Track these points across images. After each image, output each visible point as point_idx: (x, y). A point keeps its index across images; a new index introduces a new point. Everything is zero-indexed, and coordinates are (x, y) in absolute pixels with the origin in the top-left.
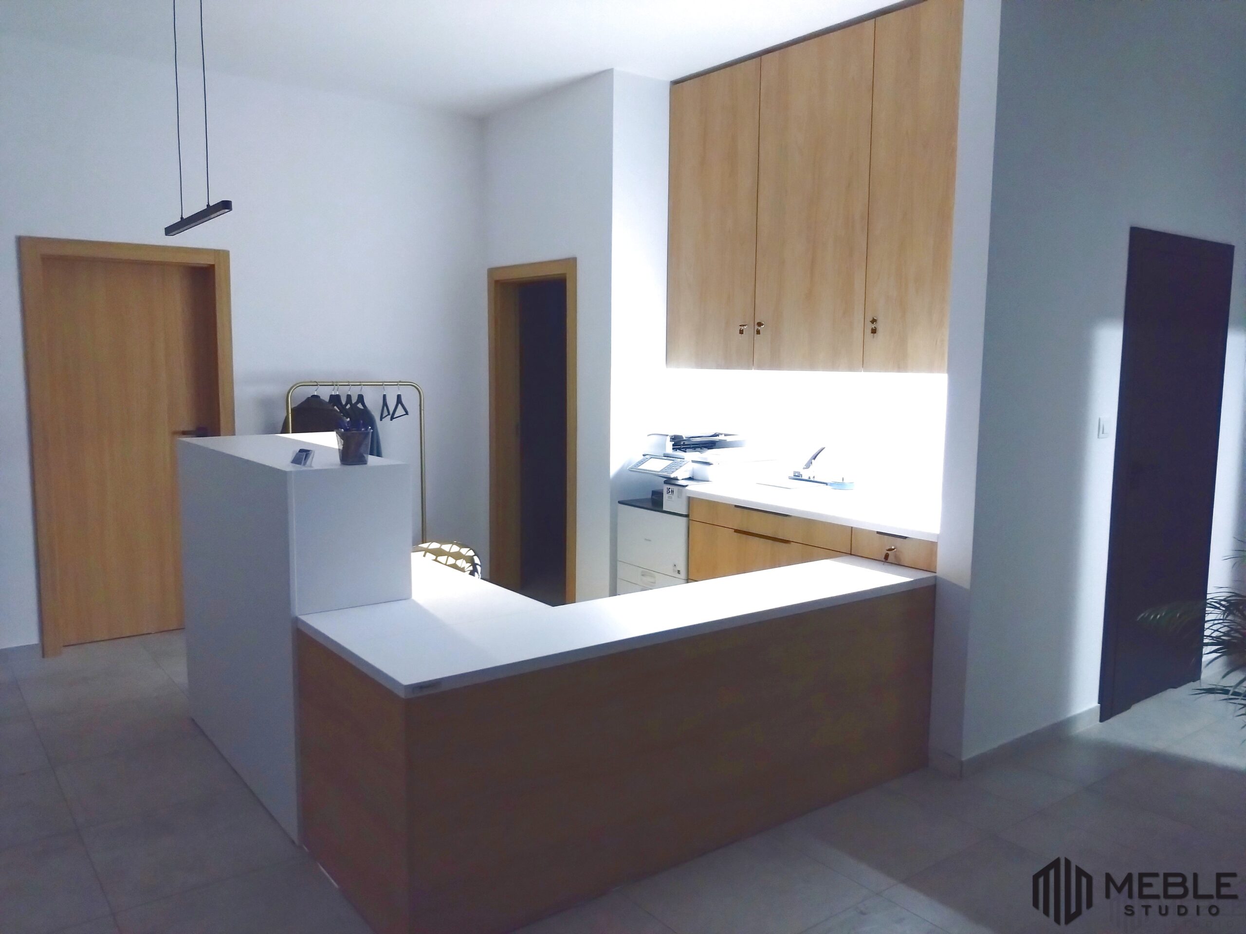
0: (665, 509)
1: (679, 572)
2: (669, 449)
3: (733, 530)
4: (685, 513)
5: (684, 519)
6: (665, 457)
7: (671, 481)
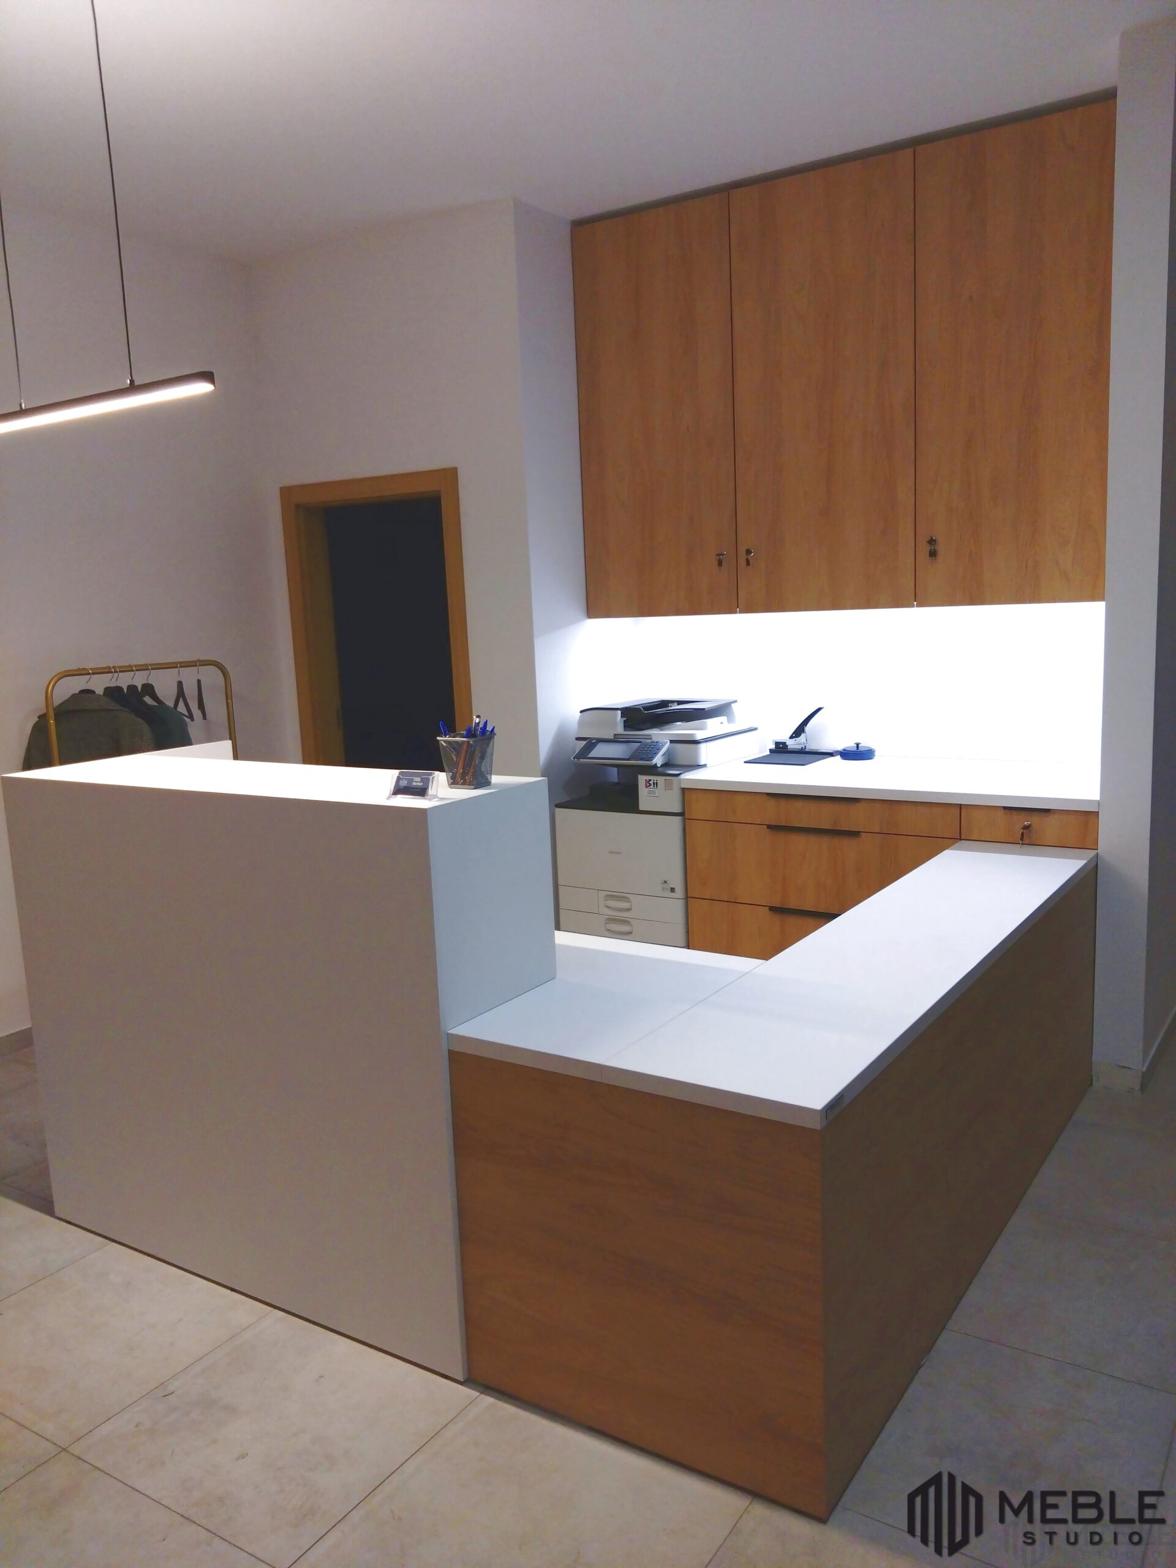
0: (641, 808)
1: (673, 890)
2: (620, 729)
3: (766, 826)
4: (678, 810)
5: (678, 819)
6: (616, 740)
7: (652, 770)
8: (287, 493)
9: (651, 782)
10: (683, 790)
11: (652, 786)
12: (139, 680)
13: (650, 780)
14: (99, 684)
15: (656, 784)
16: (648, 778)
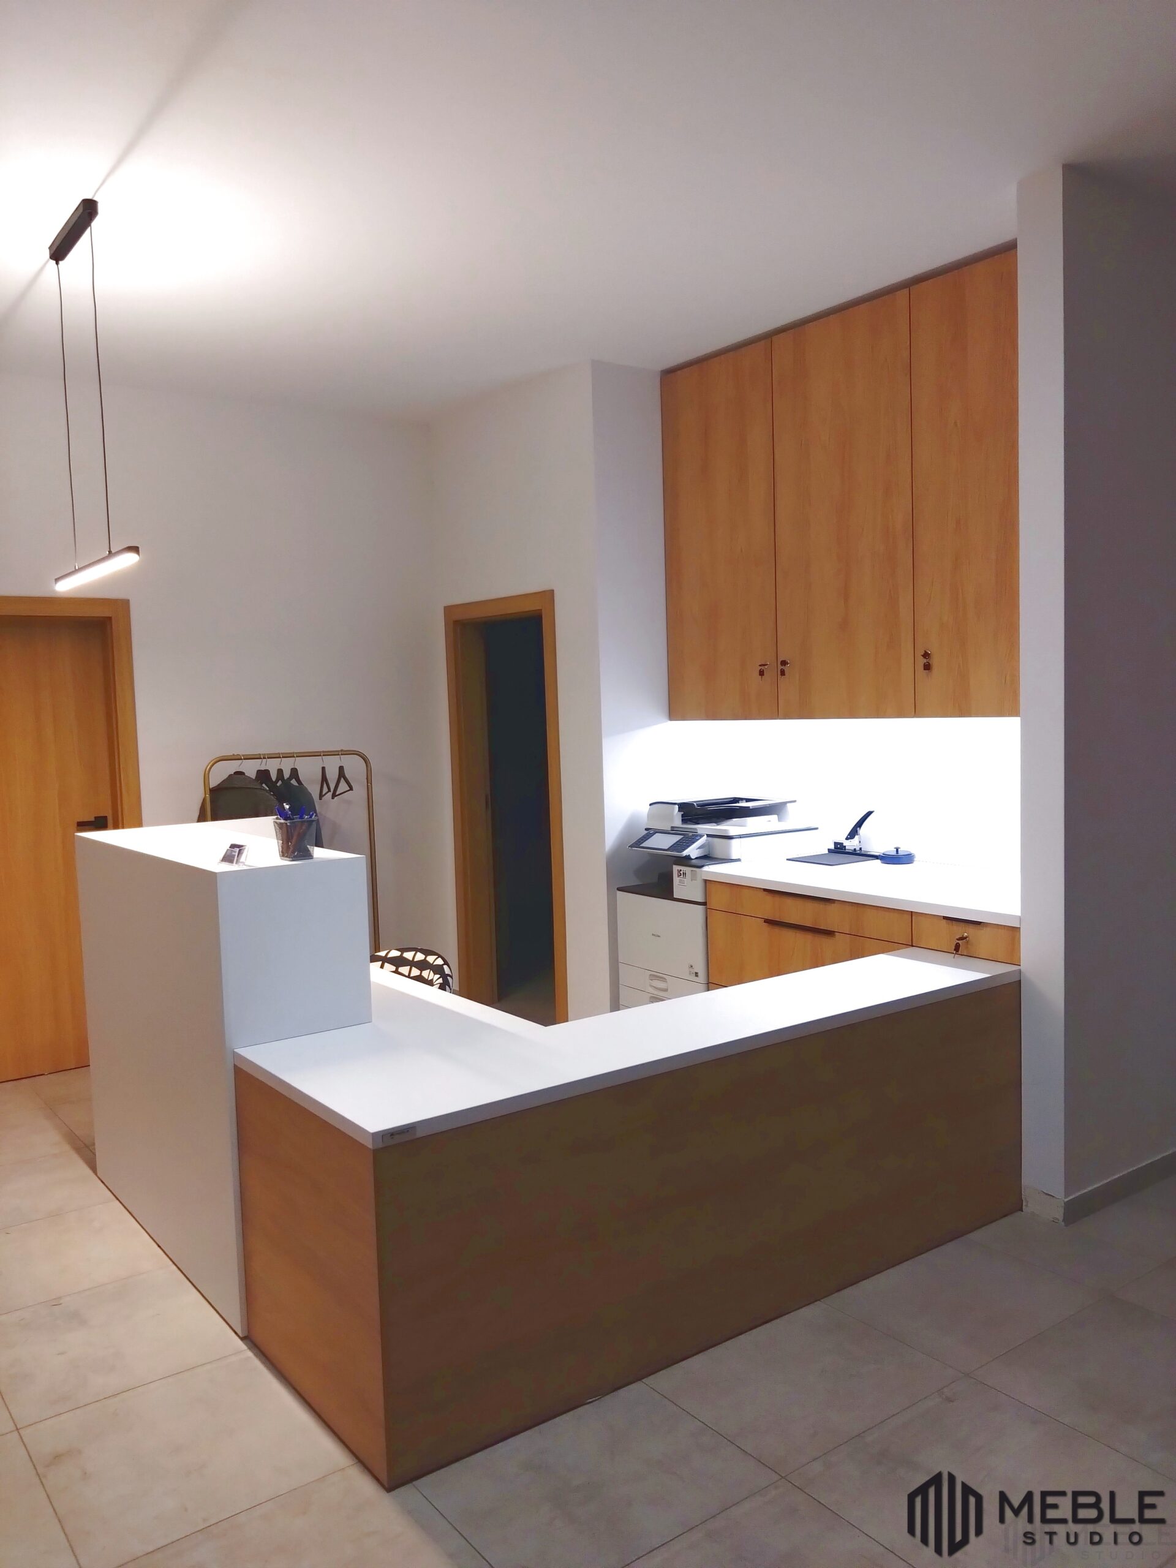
0: (675, 896)
1: (696, 974)
2: (677, 822)
3: (763, 920)
4: (700, 899)
5: (702, 908)
6: (674, 831)
7: (686, 861)
8: (449, 610)
9: (681, 872)
10: (706, 881)
11: (682, 876)
12: (287, 766)
13: (681, 870)
14: (250, 769)
15: (684, 874)
16: (679, 868)
